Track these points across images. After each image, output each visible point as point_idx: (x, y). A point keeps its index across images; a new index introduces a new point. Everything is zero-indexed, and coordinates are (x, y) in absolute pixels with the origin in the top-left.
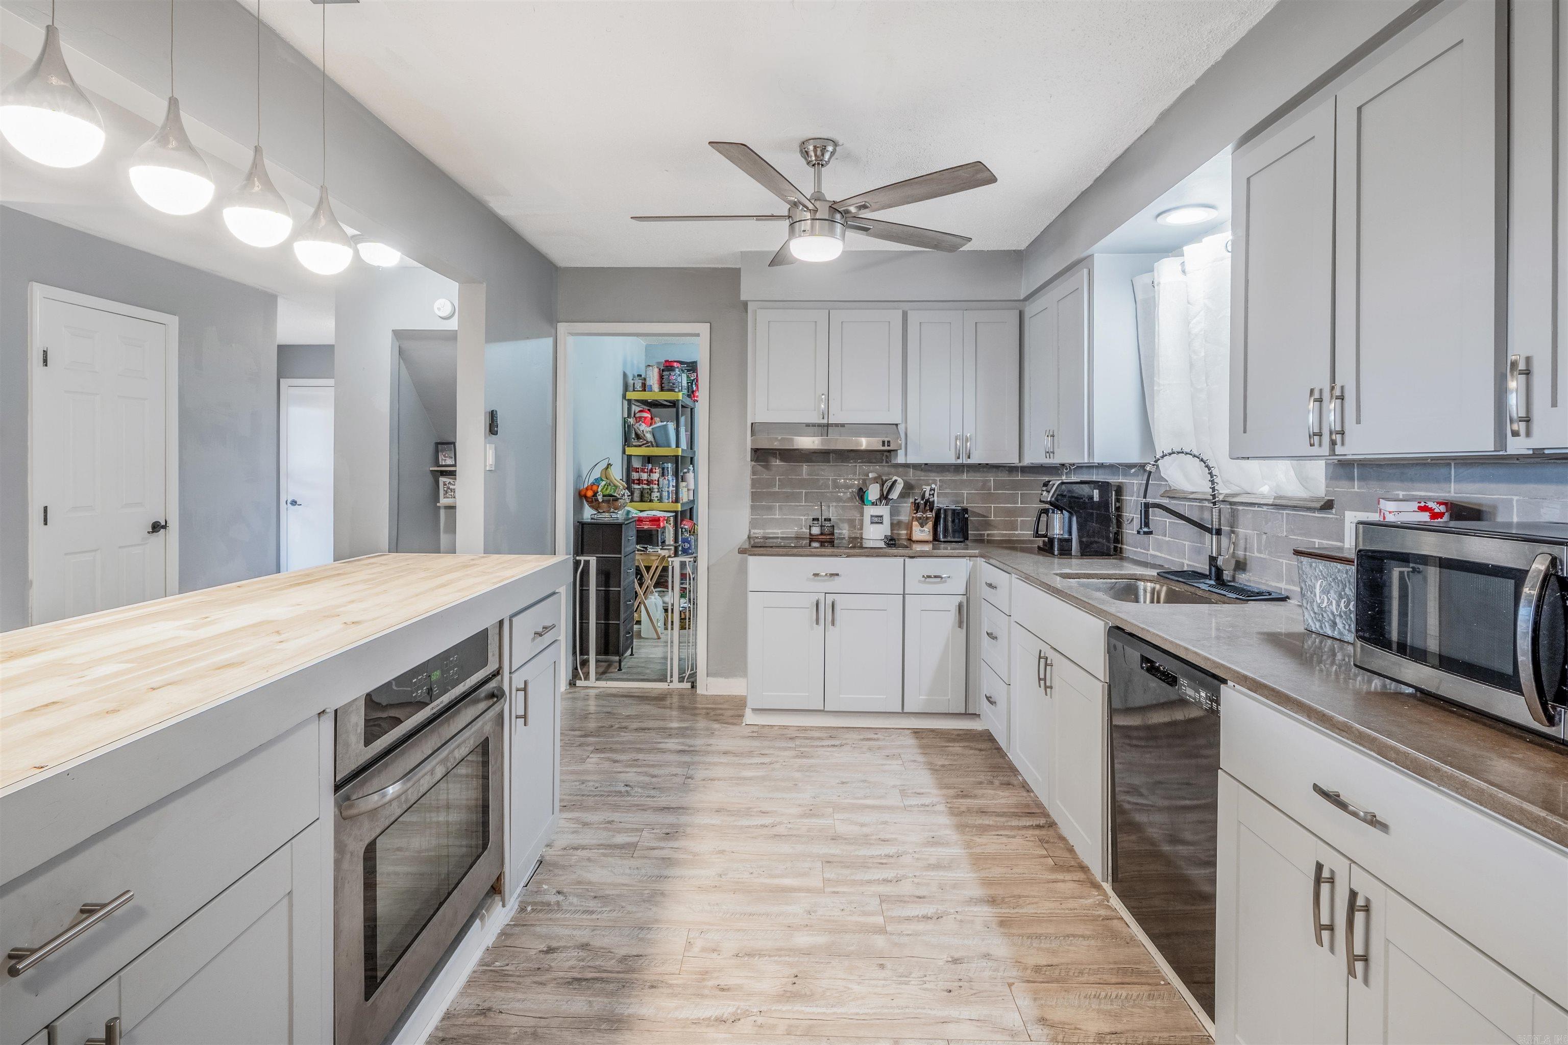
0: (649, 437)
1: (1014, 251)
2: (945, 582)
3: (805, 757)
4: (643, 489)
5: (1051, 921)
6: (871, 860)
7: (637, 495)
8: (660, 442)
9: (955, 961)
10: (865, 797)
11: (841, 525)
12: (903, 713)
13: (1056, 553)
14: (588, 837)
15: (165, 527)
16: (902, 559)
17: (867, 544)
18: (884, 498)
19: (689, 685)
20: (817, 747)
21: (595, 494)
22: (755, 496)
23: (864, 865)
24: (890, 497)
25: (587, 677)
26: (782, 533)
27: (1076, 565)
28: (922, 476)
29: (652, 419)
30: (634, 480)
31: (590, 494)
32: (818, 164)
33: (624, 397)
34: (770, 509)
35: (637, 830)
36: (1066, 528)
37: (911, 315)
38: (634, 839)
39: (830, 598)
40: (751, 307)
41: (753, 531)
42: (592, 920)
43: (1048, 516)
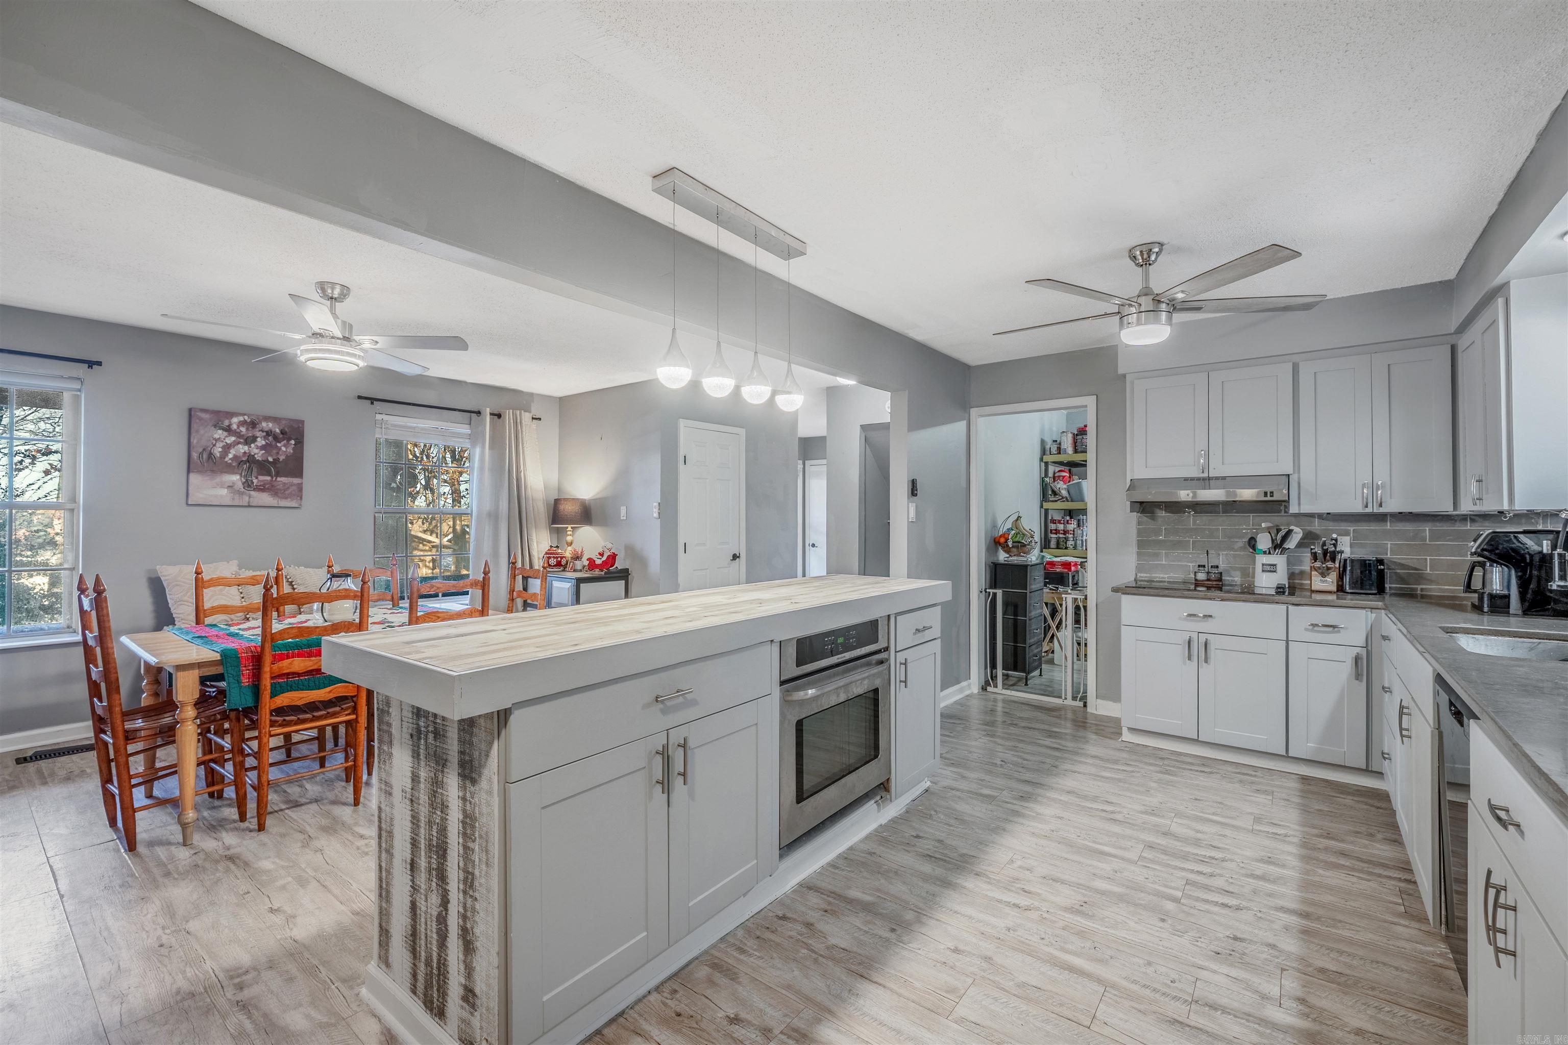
0: (1064, 493)
1: (1440, 282)
2: (1339, 632)
3: (1169, 774)
4: (1059, 538)
5: (1366, 947)
6: (1193, 856)
7: (1053, 544)
8: (1074, 498)
9: (1236, 938)
10: (1213, 814)
11: (1233, 573)
12: (1287, 757)
13: (1486, 609)
14: (963, 785)
15: (739, 557)
16: (1284, 607)
17: (1257, 591)
18: (1278, 546)
19: (1081, 704)
20: (1184, 769)
21: (1007, 540)
22: (1141, 544)
23: (1185, 857)
24: (1286, 546)
25: (996, 686)
26: (1168, 578)
27: (1515, 623)
28: (1331, 525)
29: (1070, 477)
30: (1051, 530)
31: (1002, 540)
32: (1146, 264)
33: (1041, 460)
34: (1156, 555)
35: (1000, 789)
36: (1506, 584)
37: (1302, 366)
38: (996, 794)
39: (1203, 638)
40: (1128, 378)
41: (1139, 575)
42: (949, 830)
43: (1484, 569)
